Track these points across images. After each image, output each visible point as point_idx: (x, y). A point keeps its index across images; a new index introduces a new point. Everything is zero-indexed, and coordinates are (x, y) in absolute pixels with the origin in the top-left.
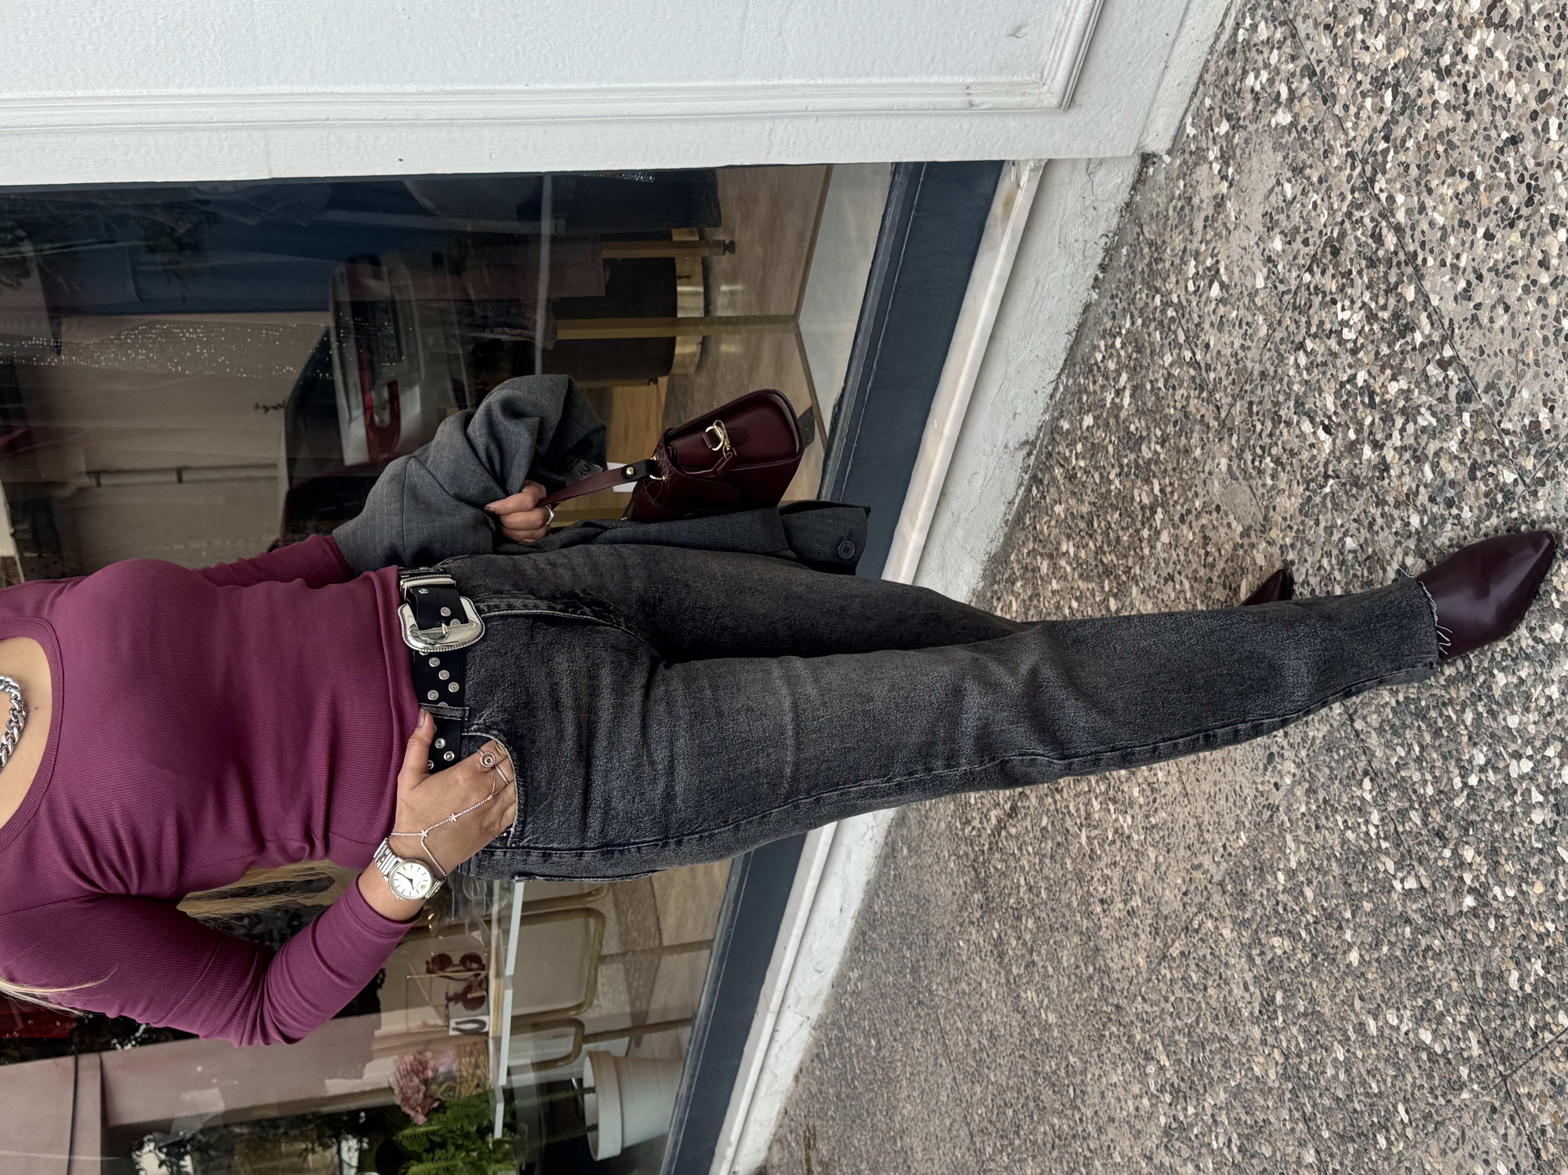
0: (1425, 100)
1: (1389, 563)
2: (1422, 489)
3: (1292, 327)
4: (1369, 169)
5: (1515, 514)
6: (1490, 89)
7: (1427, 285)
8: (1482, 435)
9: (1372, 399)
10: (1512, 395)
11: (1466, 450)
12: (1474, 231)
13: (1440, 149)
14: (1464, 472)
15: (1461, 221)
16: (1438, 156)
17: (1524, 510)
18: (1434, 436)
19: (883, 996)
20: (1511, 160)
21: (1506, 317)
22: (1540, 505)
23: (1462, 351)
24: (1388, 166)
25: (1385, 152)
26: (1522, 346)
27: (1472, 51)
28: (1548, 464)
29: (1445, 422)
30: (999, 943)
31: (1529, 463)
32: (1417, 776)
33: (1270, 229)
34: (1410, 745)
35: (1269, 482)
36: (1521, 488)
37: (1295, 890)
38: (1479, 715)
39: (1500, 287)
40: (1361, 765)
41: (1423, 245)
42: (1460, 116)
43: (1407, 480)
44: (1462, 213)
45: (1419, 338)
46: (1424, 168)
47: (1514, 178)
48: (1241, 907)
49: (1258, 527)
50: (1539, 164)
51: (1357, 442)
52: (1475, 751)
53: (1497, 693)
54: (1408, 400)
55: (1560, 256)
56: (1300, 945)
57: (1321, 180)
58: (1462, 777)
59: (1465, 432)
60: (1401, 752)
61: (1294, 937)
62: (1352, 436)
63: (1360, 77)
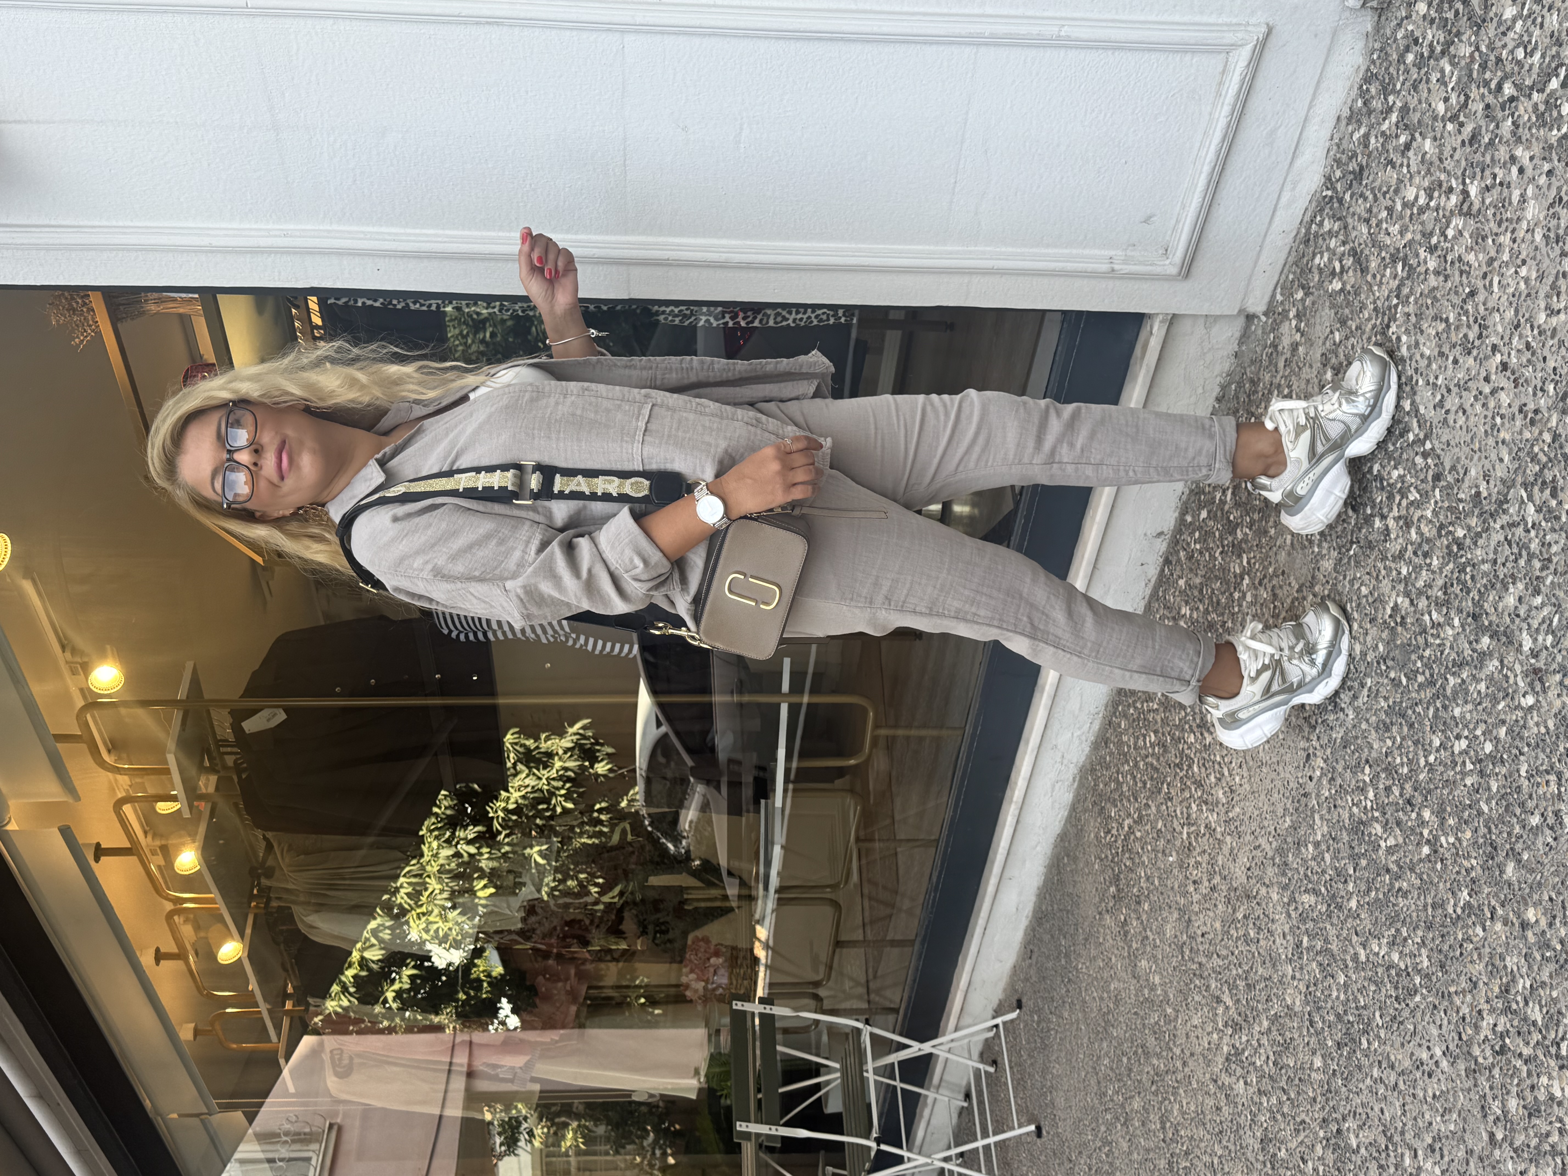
0: (1422, 269)
1: (1387, 602)
2: (1409, 547)
4: (1386, 318)
5: (1463, 560)
6: (1460, 258)
7: (1418, 399)
8: (1446, 504)
10: (1465, 474)
11: (1436, 516)
12: (1447, 359)
13: (1429, 302)
14: (1434, 531)
15: (1439, 352)
16: (1428, 308)
17: (1469, 556)
18: (1418, 508)
20: (1470, 307)
21: (1464, 419)
22: (1479, 552)
23: (1437, 446)
24: (1398, 316)
25: (1396, 306)
26: (1472, 439)
27: (1450, 233)
28: (1484, 522)
29: (1425, 496)
31: (1473, 521)
32: (1398, 760)
33: (1325, 365)
34: (1395, 738)
35: (1316, 550)
36: (1468, 540)
37: (1319, 858)
38: (1438, 709)
39: (1461, 397)
40: (1364, 756)
41: (1416, 370)
42: (1441, 278)
43: (1400, 540)
44: (1440, 346)
45: (1411, 437)
46: (1419, 316)
47: (1471, 319)
48: (1284, 874)
49: (1308, 584)
50: (1486, 309)
51: (1372, 515)
52: (1434, 737)
53: (1449, 692)
54: (1403, 482)
55: (1496, 373)
56: (1320, 899)
57: (1356, 329)
58: (1426, 757)
59: (1436, 502)
60: (1389, 743)
61: (1316, 892)
62: (1369, 511)
63: (1383, 254)
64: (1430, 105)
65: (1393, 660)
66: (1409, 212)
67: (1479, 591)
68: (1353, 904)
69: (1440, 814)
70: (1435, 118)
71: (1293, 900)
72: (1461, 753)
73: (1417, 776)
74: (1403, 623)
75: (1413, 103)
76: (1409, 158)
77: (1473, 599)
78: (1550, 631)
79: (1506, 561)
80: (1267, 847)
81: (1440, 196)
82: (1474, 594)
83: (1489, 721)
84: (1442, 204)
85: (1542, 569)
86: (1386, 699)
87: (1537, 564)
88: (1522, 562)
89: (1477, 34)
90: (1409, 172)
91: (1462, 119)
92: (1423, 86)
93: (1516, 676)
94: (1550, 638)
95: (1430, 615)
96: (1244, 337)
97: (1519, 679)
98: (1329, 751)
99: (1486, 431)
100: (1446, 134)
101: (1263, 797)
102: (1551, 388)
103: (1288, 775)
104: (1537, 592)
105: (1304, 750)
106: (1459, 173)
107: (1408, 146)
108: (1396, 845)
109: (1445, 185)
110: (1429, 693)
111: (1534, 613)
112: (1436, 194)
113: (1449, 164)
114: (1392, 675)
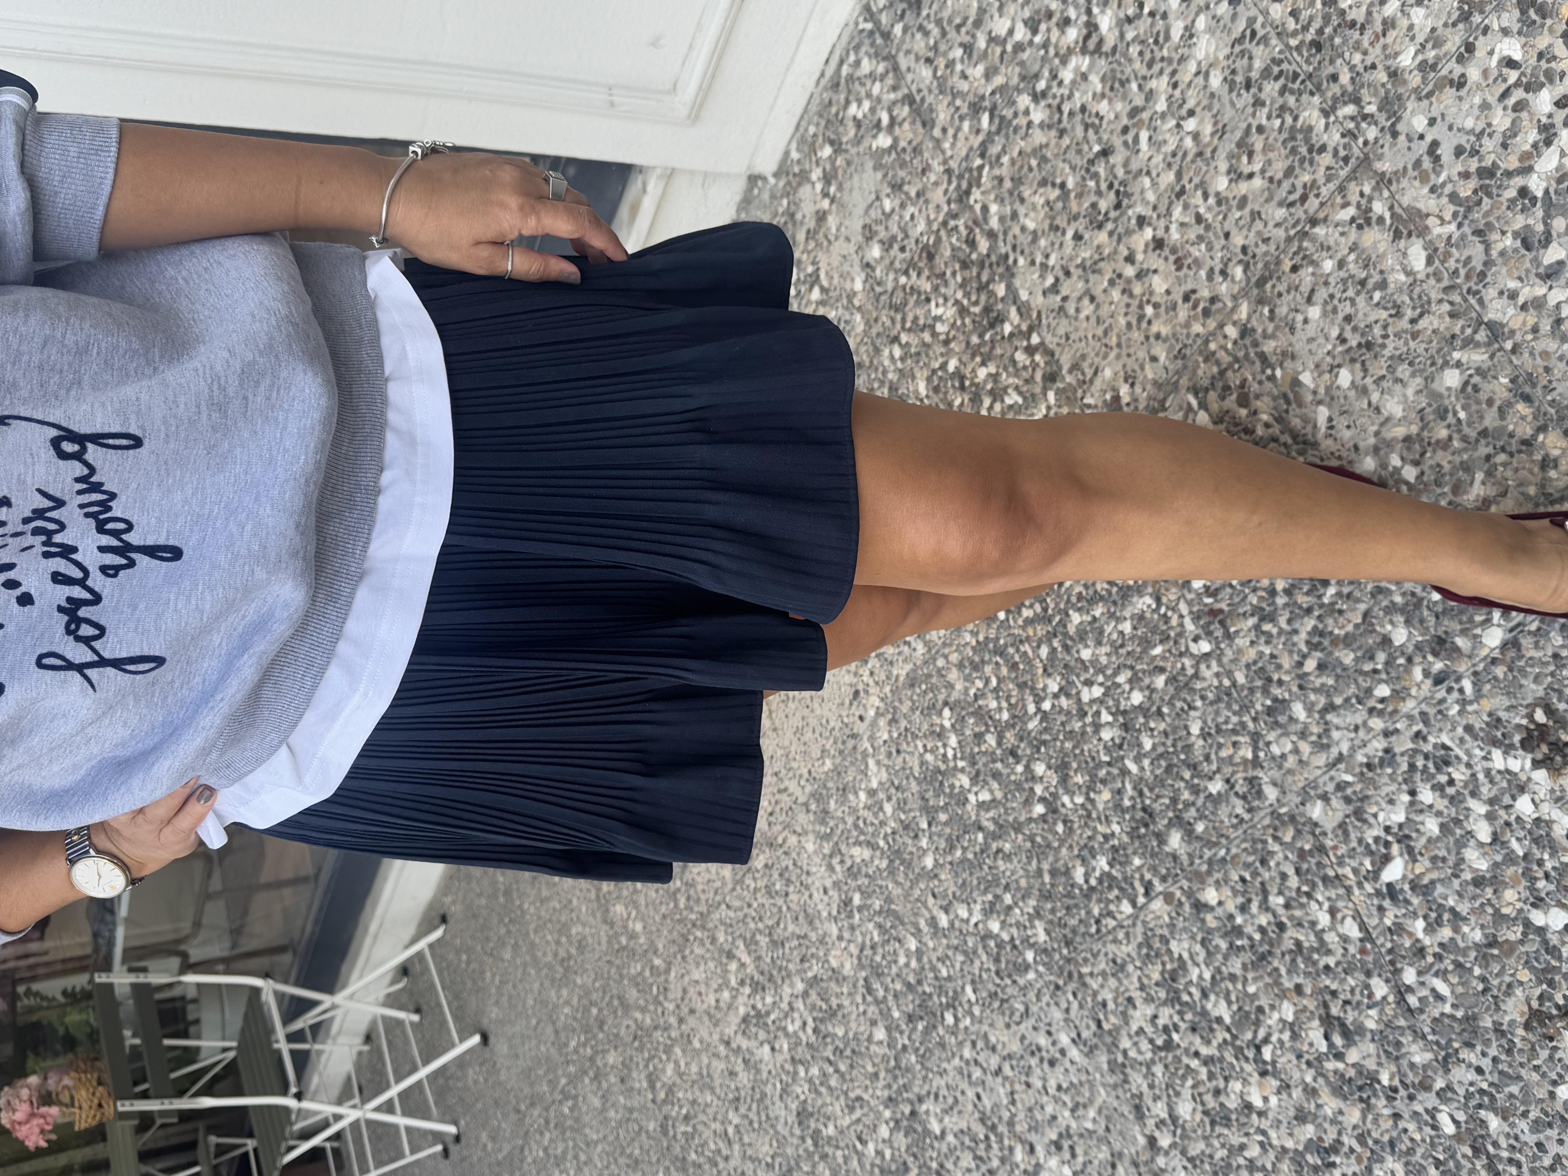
0: (1022, 121)
3: (888, 323)
4: (964, 183)
6: (1084, 109)
7: (1017, 282)
12: (1064, 234)
13: (1034, 163)
15: (1051, 225)
16: (1031, 170)
20: (1101, 170)
21: (1091, 307)
23: (1049, 338)
24: (984, 180)
25: (981, 168)
26: (1106, 332)
27: (1067, 76)
32: (993, 705)
33: (869, 239)
37: (875, 807)
38: (1055, 649)
39: (1087, 281)
40: (941, 697)
41: (1014, 248)
42: (1053, 133)
44: (1053, 218)
45: (1011, 327)
47: (1104, 185)
48: (823, 823)
50: (1128, 173)
52: (1049, 681)
53: (1072, 630)
54: (996, 382)
55: (1145, 252)
56: (878, 853)
57: (918, 195)
58: (1037, 703)
60: (979, 684)
61: (873, 846)
63: (958, 102)
66: (998, 50)
68: (928, 862)
69: (1062, 767)
71: (836, 852)
72: (1092, 702)
73: (1024, 723)
81: (1049, 30)
83: (1139, 667)
84: (1054, 39)
86: (974, 634)
93: (1181, 617)
96: (747, 198)
97: (1186, 620)
98: (887, 688)
99: (1128, 324)
102: (1238, 272)
103: (826, 712)
108: (994, 800)
110: (1040, 631)
112: (1043, 27)
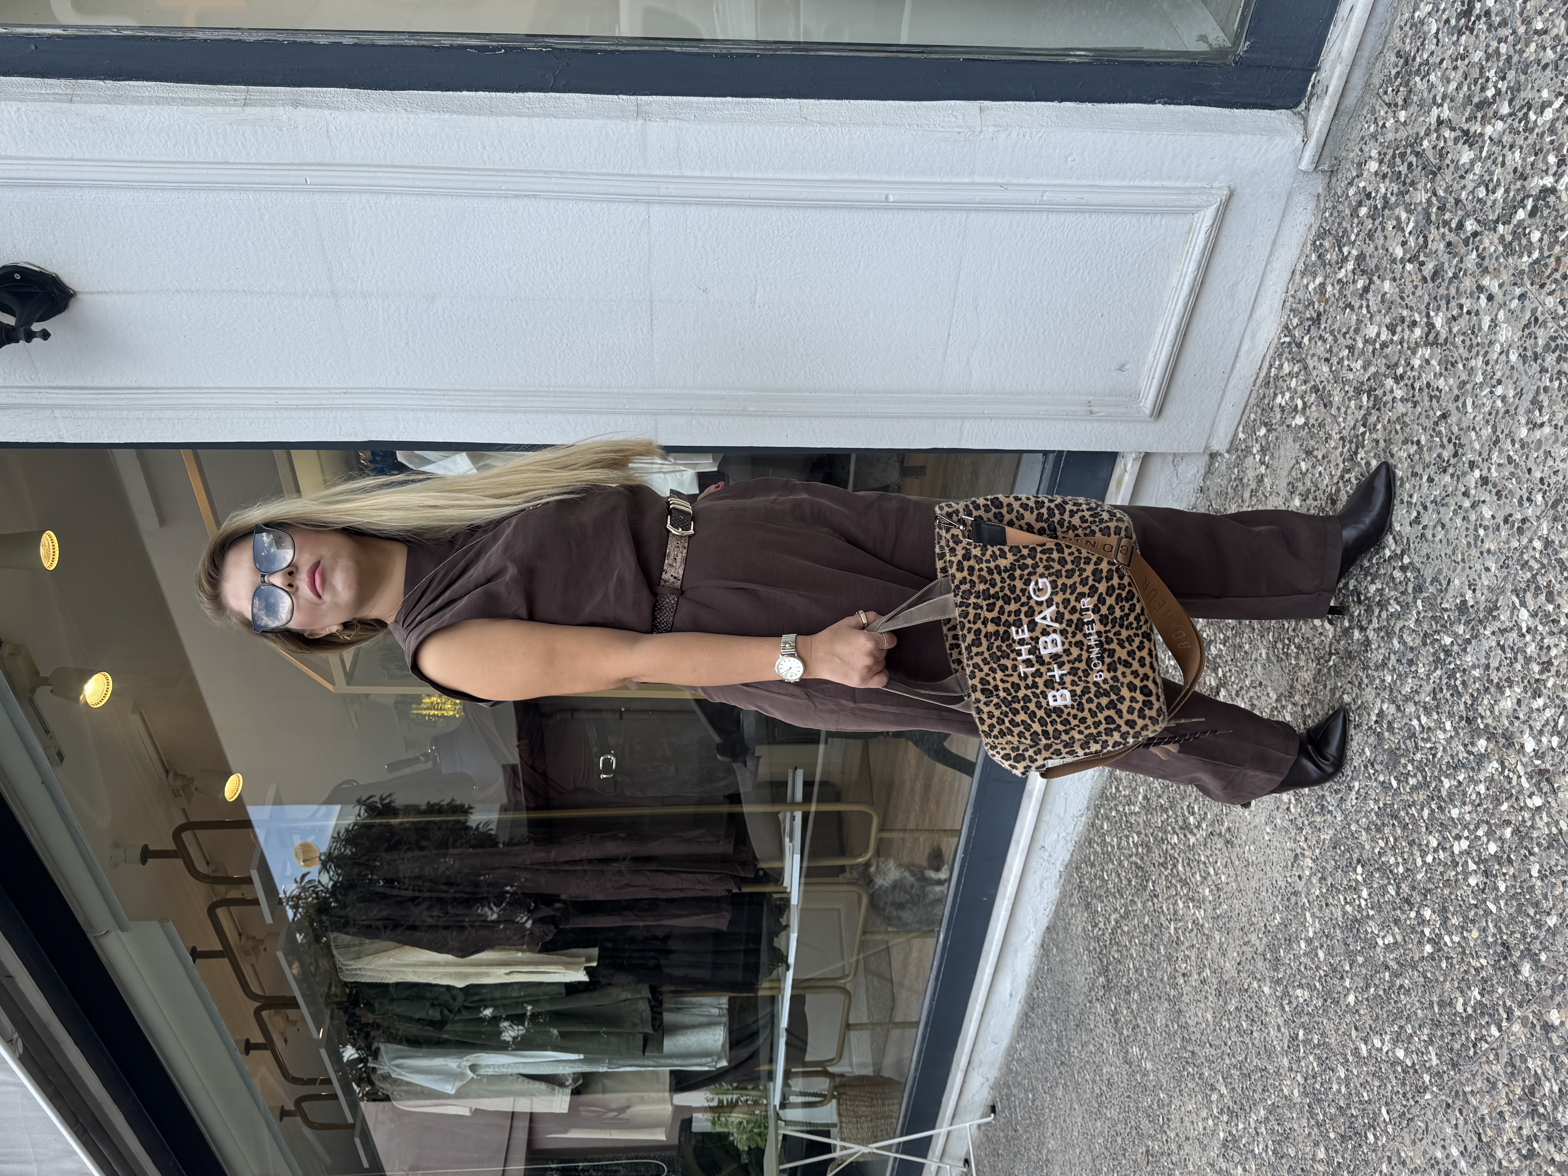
0: (1389, 398)
1: (1372, 709)
2: (1392, 656)
4: (1353, 446)
5: (1452, 666)
6: (1428, 385)
8: (1430, 614)
9: (1359, 598)
10: (1448, 584)
11: (1420, 625)
12: (1421, 478)
13: (1398, 427)
14: (1418, 641)
16: (1397, 433)
17: (1458, 662)
18: (1398, 618)
19: (1037, 1060)
20: (1443, 429)
21: (1443, 532)
22: (1469, 658)
23: (1416, 559)
24: (1366, 442)
25: (1364, 434)
26: (1454, 551)
27: (1416, 362)
28: (1473, 629)
29: (1406, 607)
30: (1115, 1012)
31: (1460, 629)
32: (1392, 861)
33: (1292, 493)
34: (1387, 838)
35: (1293, 662)
36: (1456, 648)
37: (1312, 953)
38: (1433, 811)
39: (1439, 513)
40: (1355, 856)
42: (1410, 405)
43: (1382, 651)
45: (1388, 553)
46: (1388, 442)
47: (1445, 440)
48: (1276, 970)
49: (1287, 694)
50: (1460, 429)
51: (1350, 627)
52: (1430, 838)
53: (1444, 793)
54: (1381, 595)
55: (1476, 487)
56: (1315, 993)
57: (1323, 457)
58: (1422, 857)
59: (1418, 613)
60: (1382, 843)
61: (1311, 988)
62: (1346, 624)
63: (1347, 388)
64: (1387, 250)
65: (1382, 763)
66: (1371, 348)
67: (1472, 695)
68: (1351, 999)
69: (1443, 911)
70: (1394, 261)
71: (1286, 993)
72: (1461, 853)
73: (1414, 875)
74: (1390, 728)
75: (1369, 249)
76: (1368, 300)
77: (1465, 703)
78: (1556, 732)
79: (1500, 665)
80: (1258, 943)
81: (1403, 331)
82: (1467, 698)
83: (1492, 822)
84: (1406, 337)
85: (1541, 672)
86: (1376, 801)
87: (1536, 668)
88: (1518, 667)
89: (1433, 181)
90: (1369, 312)
91: (1422, 258)
92: (1379, 233)
93: (1519, 777)
94: (1555, 741)
95: (1419, 720)
96: (1209, 471)
97: (1523, 780)
98: (1317, 851)
99: (1469, 543)
100: (1406, 274)
101: (1251, 895)
102: (1539, 498)
103: (1276, 875)
104: (1537, 694)
105: (1292, 850)
106: (1423, 307)
107: (1366, 289)
108: (1396, 943)
109: (1408, 319)
110: (1422, 796)
111: (1535, 715)
112: (1399, 329)
113: (1411, 301)
114: (1381, 778)
